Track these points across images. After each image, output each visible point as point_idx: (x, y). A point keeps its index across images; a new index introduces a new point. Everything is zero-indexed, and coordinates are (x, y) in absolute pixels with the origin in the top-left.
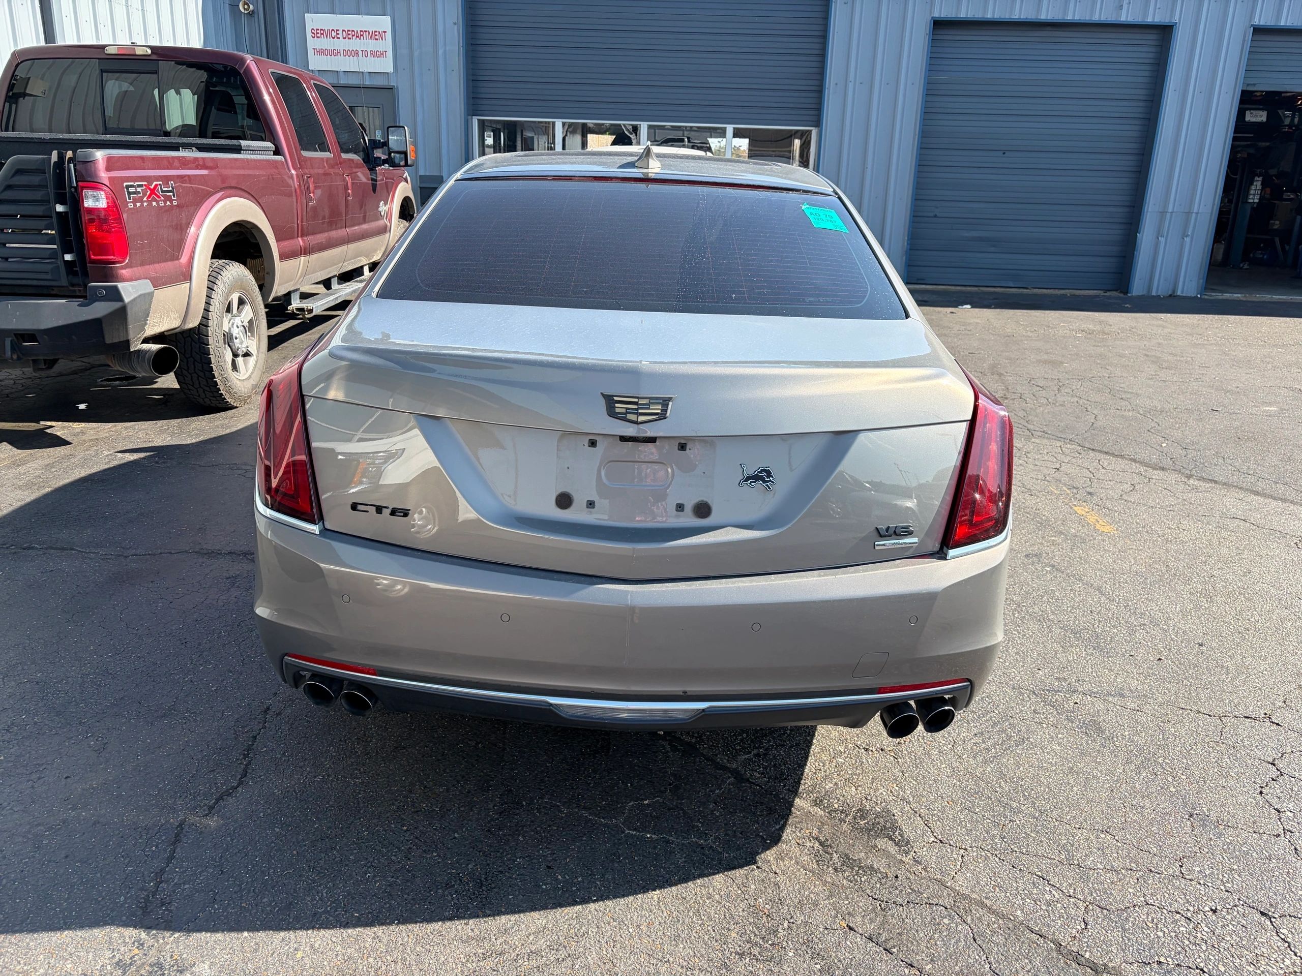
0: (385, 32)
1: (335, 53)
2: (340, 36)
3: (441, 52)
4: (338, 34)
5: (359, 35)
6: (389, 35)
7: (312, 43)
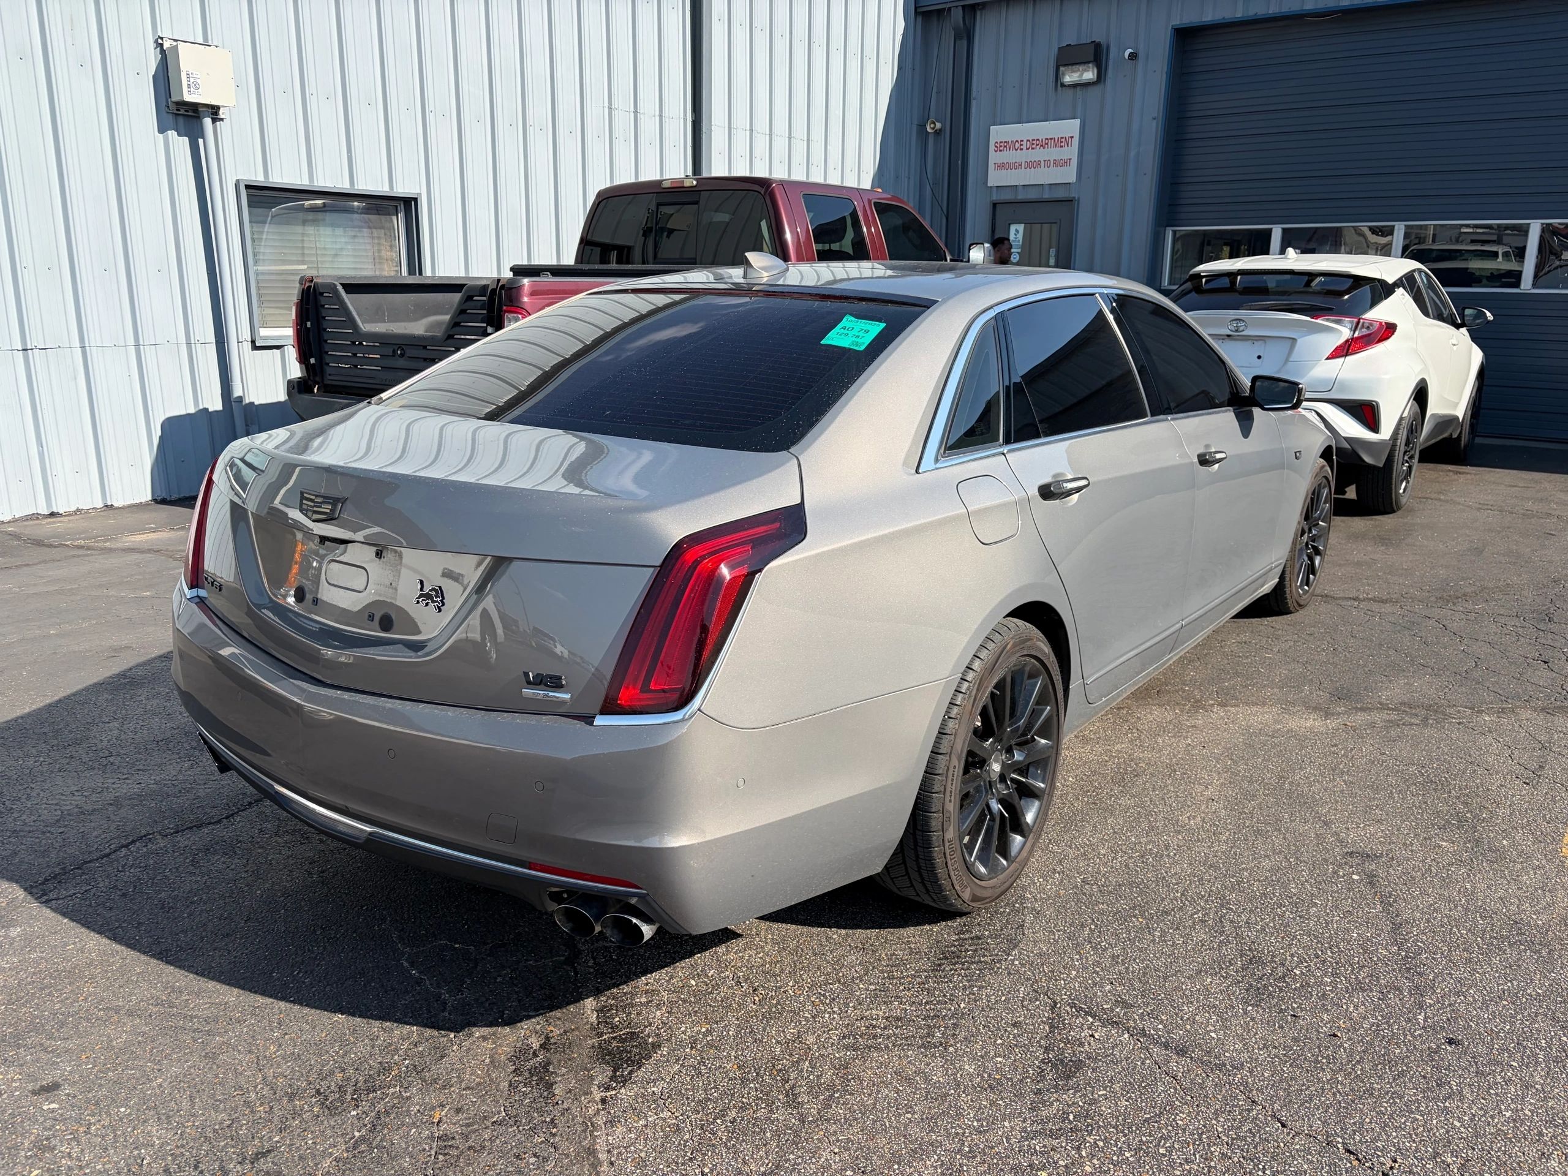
0: (1072, 137)
1: (1017, 166)
2: (1024, 147)
3: (1132, 154)
4: (1021, 145)
5: (1043, 144)
6: (1076, 142)
7: (994, 157)
